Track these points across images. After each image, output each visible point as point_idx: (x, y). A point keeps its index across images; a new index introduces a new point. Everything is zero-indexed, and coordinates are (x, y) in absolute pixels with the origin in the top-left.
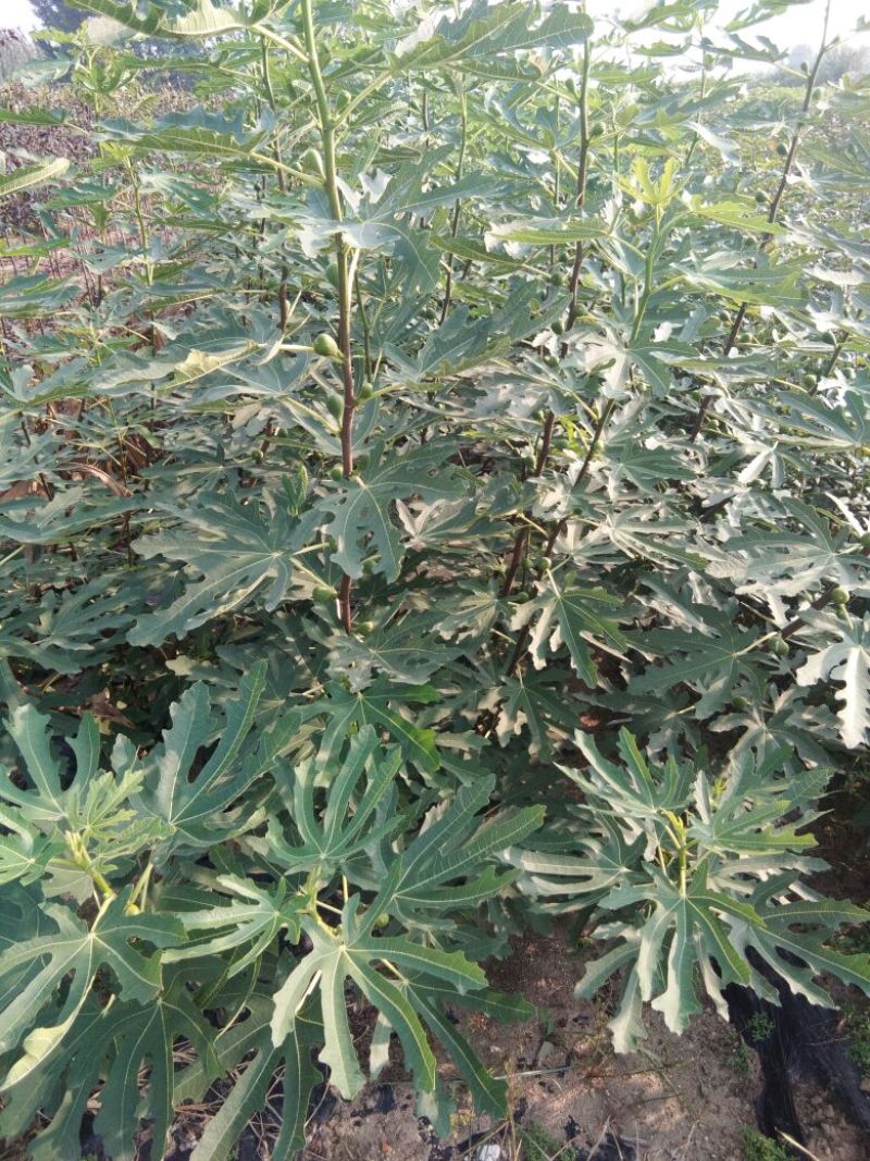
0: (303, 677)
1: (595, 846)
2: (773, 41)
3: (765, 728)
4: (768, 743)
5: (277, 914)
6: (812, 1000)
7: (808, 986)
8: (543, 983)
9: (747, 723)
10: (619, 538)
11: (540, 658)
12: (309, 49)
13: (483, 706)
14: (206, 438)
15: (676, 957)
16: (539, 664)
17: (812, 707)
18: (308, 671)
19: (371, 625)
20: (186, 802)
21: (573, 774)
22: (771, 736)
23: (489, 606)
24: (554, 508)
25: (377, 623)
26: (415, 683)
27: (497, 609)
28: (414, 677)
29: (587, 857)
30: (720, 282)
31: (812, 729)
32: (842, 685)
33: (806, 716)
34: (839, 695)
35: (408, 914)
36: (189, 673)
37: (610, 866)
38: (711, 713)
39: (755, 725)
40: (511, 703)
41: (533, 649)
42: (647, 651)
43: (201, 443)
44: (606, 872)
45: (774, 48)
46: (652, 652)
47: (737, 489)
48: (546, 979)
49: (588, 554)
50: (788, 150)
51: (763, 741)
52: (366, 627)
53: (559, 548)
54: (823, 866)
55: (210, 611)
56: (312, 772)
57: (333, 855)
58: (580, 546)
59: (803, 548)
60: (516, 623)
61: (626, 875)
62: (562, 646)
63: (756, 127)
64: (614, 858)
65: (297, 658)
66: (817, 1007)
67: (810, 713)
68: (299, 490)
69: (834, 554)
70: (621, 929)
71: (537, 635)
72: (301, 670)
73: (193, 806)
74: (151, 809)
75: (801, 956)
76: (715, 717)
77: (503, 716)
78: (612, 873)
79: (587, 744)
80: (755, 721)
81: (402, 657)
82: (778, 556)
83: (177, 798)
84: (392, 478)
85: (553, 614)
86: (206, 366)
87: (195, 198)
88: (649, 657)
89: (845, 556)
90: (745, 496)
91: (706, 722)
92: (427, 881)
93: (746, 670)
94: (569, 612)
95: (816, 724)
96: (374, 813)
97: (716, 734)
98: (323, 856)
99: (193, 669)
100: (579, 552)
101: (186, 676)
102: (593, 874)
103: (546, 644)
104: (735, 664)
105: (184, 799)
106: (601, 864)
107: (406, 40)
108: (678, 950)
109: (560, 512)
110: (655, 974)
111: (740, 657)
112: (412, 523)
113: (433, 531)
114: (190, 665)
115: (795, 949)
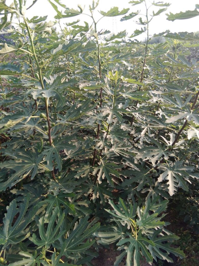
0: (45, 190)
1: (115, 228)
2: (138, 40)
3: (153, 191)
4: (154, 194)
5: (35, 260)
6: (168, 261)
7: (167, 257)
8: (109, 259)
9: (149, 190)
10: (116, 151)
11: (100, 181)
12: (33, 52)
13: (89, 193)
14: (20, 133)
15: (136, 256)
16: (100, 182)
17: (163, 184)
18: (47, 188)
19: (60, 177)
20: (11, 232)
21: (108, 211)
22: (155, 193)
23: (88, 169)
24: (100, 146)
25: (61, 177)
26: (69, 192)
27: (90, 169)
28: (70, 191)
29: (114, 231)
30: (130, 95)
31: (164, 189)
32: (168, 181)
33: (162, 186)
34: (168, 183)
35: (69, 255)
36: (16, 193)
37: (119, 233)
38: (140, 189)
39: (151, 190)
40: (95, 191)
41: (98, 179)
42: (125, 176)
43: (19, 135)
44: (118, 234)
45: (138, 41)
46: (126, 176)
47: (142, 136)
48: (110, 258)
49: (110, 154)
50: (144, 62)
51: (153, 193)
52: (58, 178)
53: (103, 153)
54: (169, 224)
55: (17, 181)
56: (43, 220)
57: (49, 242)
58: (108, 152)
59: (156, 150)
60: (94, 173)
61: (123, 234)
62: (105, 177)
63: (136, 58)
64: (120, 231)
65: (44, 185)
66: (170, 262)
67: (163, 185)
68: (41, 145)
69: (163, 151)
70: (124, 247)
71: (99, 176)
72: (45, 188)
73: (13, 233)
74: (2, 235)
75: (165, 250)
76: (142, 190)
77: (94, 195)
78: (120, 235)
79: (112, 203)
80: (151, 189)
81: (67, 185)
82: (151, 152)
83: (9, 231)
84: (60, 145)
85: (103, 170)
86: (12, 124)
87: (14, 80)
88: (126, 177)
89: (165, 151)
90: (144, 137)
91: (140, 192)
92: (73, 245)
93: (147, 178)
94: (106, 169)
95: (164, 188)
96: (59, 229)
97: (143, 193)
98: (46, 243)
99: (17, 192)
100: (108, 154)
101: (15, 194)
102: (115, 235)
103: (101, 177)
104: (145, 177)
105: (10, 231)
106: (118, 232)
107: (56, 49)
108: (136, 254)
109: (101, 147)
110: (131, 261)
111: (146, 175)
112: (68, 153)
113: (72, 154)
114: (16, 191)
115: (164, 248)
